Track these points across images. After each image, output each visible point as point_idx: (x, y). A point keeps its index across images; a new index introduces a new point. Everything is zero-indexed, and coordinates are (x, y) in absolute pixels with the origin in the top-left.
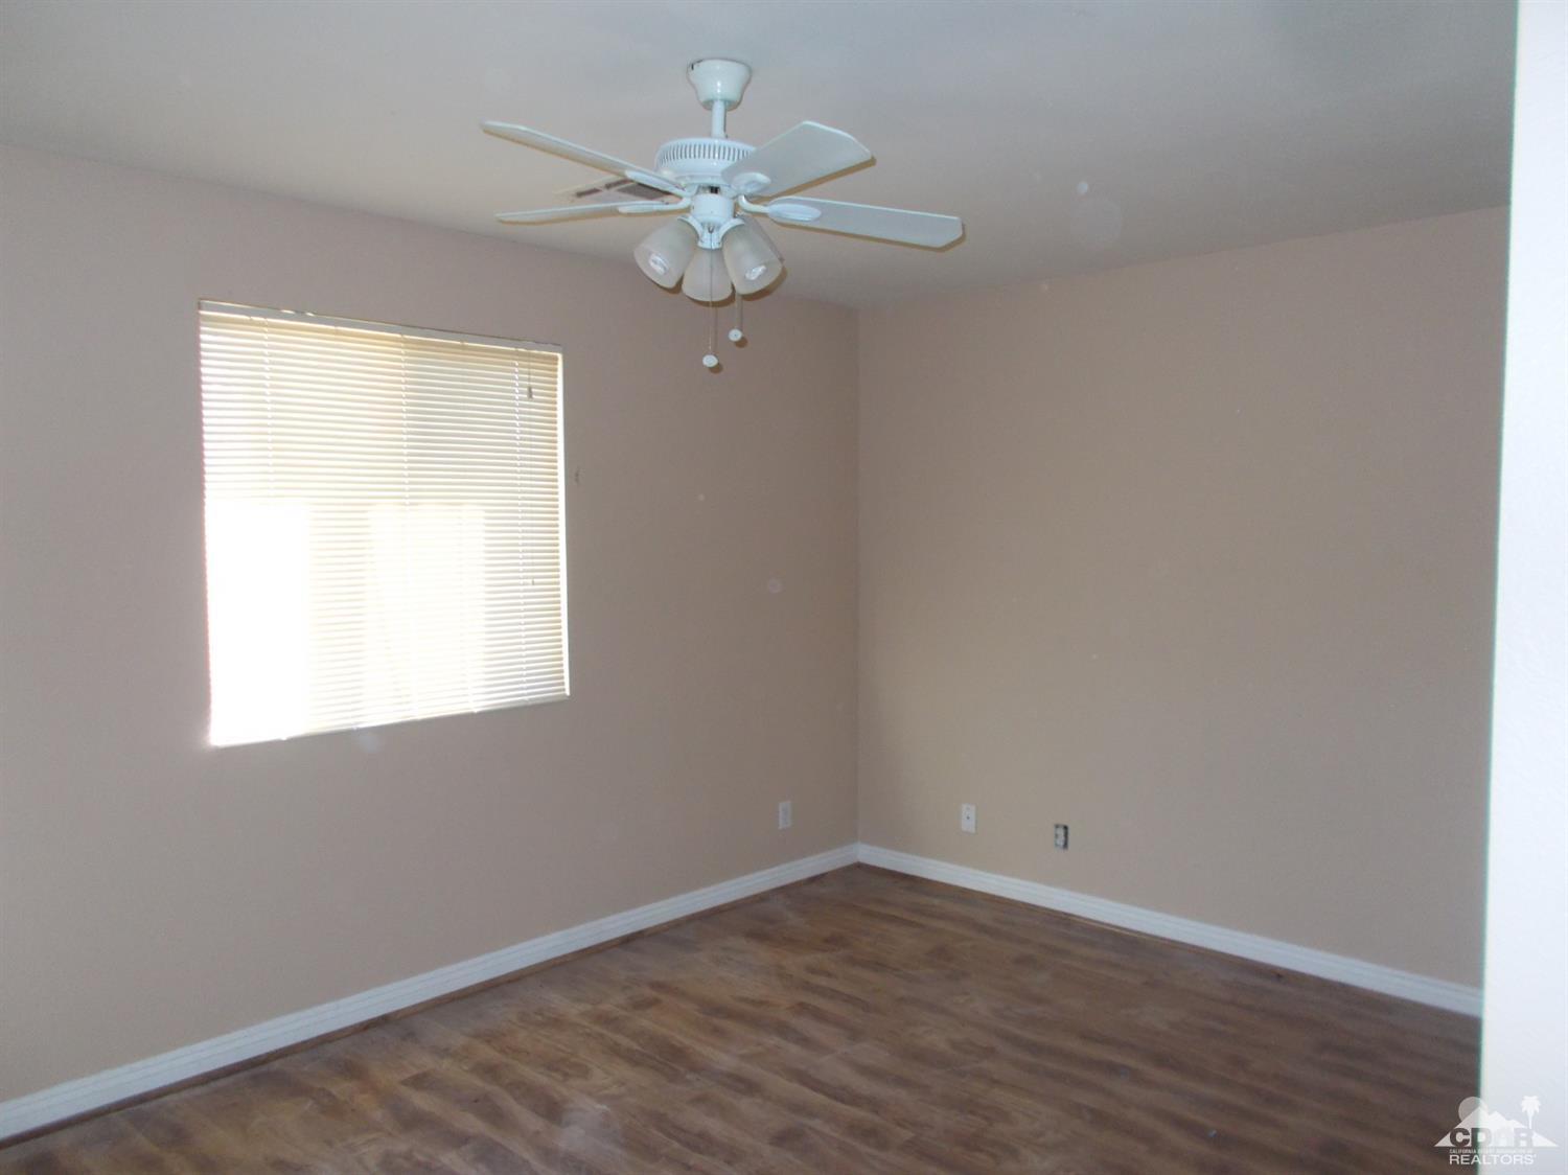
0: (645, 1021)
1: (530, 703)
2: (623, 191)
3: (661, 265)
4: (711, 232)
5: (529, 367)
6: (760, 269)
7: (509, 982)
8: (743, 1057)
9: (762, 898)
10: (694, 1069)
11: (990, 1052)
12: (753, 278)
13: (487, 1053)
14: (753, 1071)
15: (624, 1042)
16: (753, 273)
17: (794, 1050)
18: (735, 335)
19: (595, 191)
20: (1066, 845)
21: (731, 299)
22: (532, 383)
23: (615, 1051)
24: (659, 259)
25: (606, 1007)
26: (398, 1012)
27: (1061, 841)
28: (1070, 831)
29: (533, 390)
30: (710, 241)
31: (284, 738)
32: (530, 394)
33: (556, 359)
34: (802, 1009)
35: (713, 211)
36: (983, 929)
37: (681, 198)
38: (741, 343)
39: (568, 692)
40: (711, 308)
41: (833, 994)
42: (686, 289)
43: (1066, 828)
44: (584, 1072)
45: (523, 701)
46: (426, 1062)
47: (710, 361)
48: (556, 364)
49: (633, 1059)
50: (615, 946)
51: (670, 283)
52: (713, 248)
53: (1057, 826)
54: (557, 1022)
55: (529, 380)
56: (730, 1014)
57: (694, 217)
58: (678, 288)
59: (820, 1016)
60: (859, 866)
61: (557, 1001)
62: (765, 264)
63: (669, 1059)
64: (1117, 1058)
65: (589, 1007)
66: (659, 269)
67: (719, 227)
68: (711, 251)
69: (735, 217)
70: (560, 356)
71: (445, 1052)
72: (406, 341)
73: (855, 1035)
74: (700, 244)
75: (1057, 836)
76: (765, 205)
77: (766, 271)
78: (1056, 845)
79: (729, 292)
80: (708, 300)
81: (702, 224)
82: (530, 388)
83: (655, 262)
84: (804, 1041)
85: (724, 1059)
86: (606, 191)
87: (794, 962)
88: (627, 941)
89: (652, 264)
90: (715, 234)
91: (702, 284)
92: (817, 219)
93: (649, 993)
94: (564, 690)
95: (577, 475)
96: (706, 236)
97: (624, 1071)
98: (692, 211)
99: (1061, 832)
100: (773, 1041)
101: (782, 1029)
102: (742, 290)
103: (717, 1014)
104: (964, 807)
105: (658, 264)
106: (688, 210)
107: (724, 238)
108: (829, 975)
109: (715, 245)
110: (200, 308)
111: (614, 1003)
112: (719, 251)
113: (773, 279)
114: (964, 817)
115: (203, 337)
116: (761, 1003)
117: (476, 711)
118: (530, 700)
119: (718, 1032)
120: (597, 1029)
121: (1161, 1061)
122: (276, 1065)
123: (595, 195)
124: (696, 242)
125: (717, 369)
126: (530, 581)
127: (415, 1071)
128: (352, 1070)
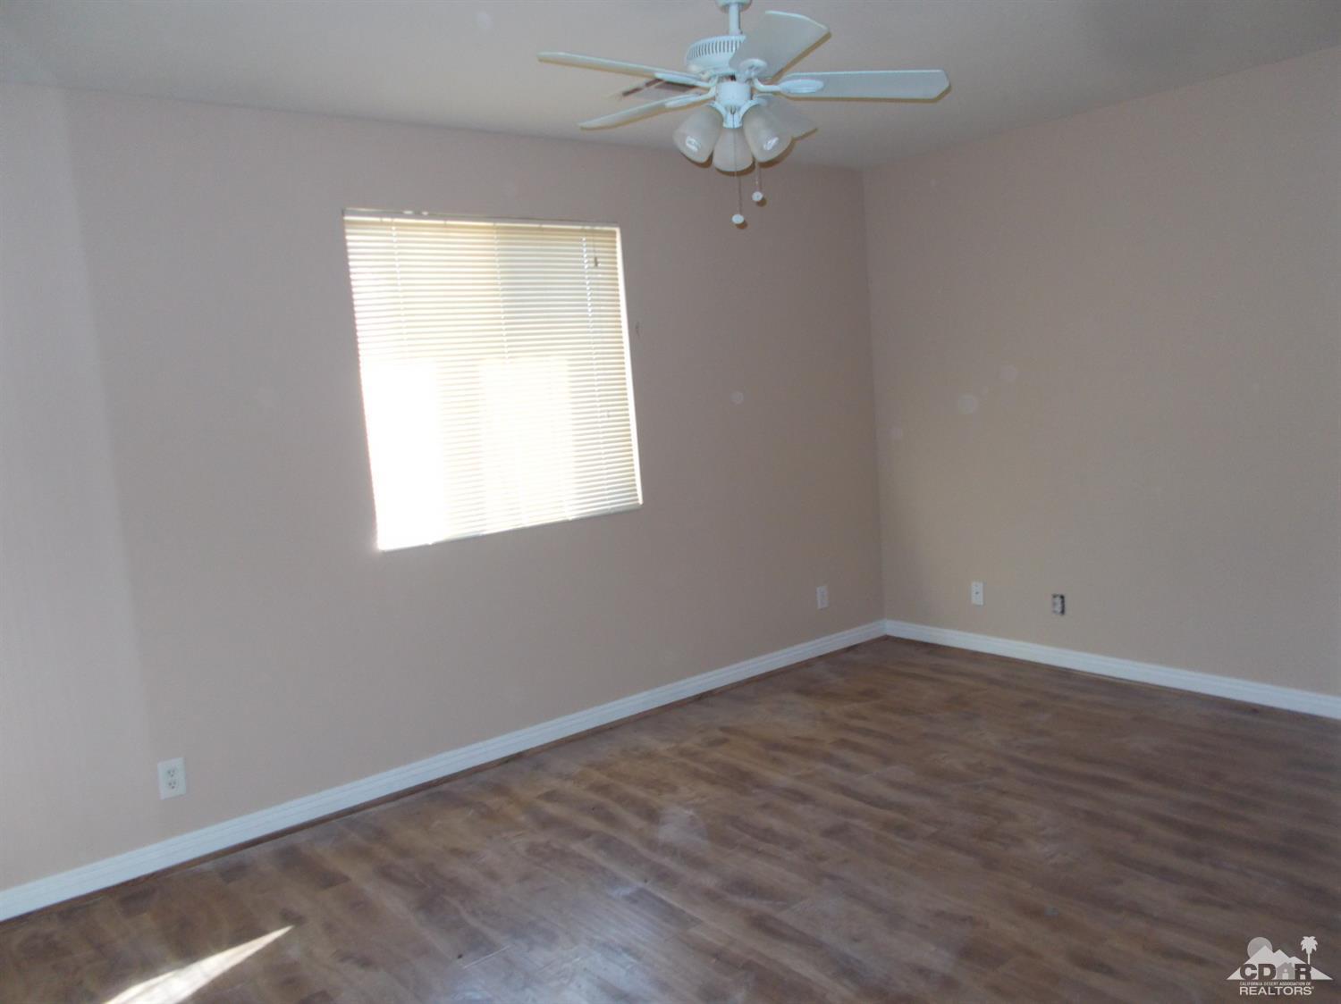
0: (717, 754)
1: (612, 511)
2: (660, 87)
3: (695, 145)
4: (733, 113)
5: (594, 241)
6: (774, 141)
7: (611, 729)
8: (799, 778)
9: (807, 664)
10: (758, 786)
11: (998, 771)
12: (769, 149)
13: (599, 777)
14: (804, 786)
15: (705, 769)
16: (768, 145)
17: (837, 771)
18: (757, 196)
19: (636, 90)
20: (1063, 612)
21: (752, 168)
22: (597, 254)
23: (697, 775)
24: (693, 140)
25: (687, 744)
26: (528, 751)
27: (1058, 608)
28: (1066, 599)
29: (599, 260)
30: (732, 122)
31: (430, 543)
32: (596, 263)
33: (614, 234)
34: (843, 743)
35: (733, 95)
36: (992, 681)
37: (708, 90)
38: (762, 203)
39: (641, 502)
40: (735, 177)
41: (867, 732)
42: (717, 162)
43: (1062, 597)
44: (674, 789)
45: (607, 509)
46: (554, 784)
47: (738, 219)
48: (615, 237)
49: (712, 781)
50: (690, 702)
51: (703, 159)
52: (736, 126)
53: (1055, 596)
54: (650, 756)
55: (594, 251)
56: (785, 748)
57: (719, 102)
58: (709, 162)
59: (857, 748)
60: (887, 638)
61: (648, 741)
62: (777, 136)
63: (739, 779)
64: (1108, 774)
65: (673, 745)
66: (694, 148)
67: (739, 108)
68: (734, 130)
69: (751, 99)
70: (617, 230)
71: (568, 777)
72: (498, 228)
73: (886, 760)
74: (725, 125)
75: (1054, 604)
76: (777, 84)
77: (779, 142)
78: (1055, 612)
79: (751, 163)
80: (733, 170)
81: (726, 108)
82: (596, 258)
83: (690, 142)
84: (846, 766)
85: (782, 779)
86: (646, 89)
87: (834, 710)
88: (700, 698)
89: (687, 144)
90: (736, 115)
91: (728, 157)
92: (822, 90)
93: (720, 734)
94: (637, 500)
95: (637, 327)
96: (729, 117)
97: (704, 788)
98: (717, 98)
99: (1058, 600)
100: (820, 766)
101: (828, 758)
102: (761, 158)
103: (775, 749)
104: (974, 584)
105: (693, 145)
106: (714, 99)
107: (744, 118)
108: (864, 718)
109: (737, 125)
110: (343, 214)
111: (692, 743)
112: (740, 130)
113: (786, 147)
114: (973, 594)
115: (348, 237)
116: (811, 740)
117: (570, 518)
118: (612, 509)
119: (775, 760)
120: (682, 760)
121: (1147, 775)
122: (445, 787)
123: (637, 93)
124: (721, 124)
125: (743, 226)
126: (605, 414)
127: (545, 790)
128: (499, 789)
